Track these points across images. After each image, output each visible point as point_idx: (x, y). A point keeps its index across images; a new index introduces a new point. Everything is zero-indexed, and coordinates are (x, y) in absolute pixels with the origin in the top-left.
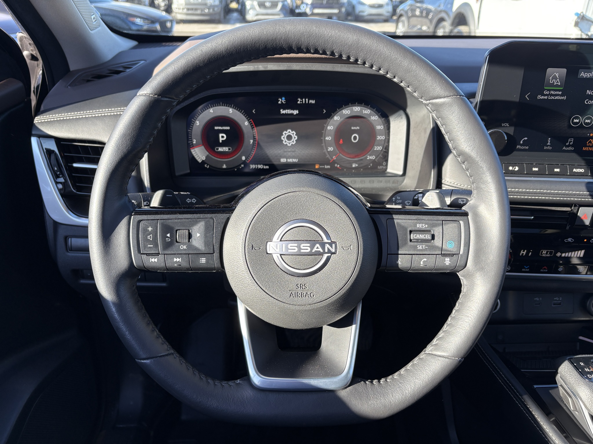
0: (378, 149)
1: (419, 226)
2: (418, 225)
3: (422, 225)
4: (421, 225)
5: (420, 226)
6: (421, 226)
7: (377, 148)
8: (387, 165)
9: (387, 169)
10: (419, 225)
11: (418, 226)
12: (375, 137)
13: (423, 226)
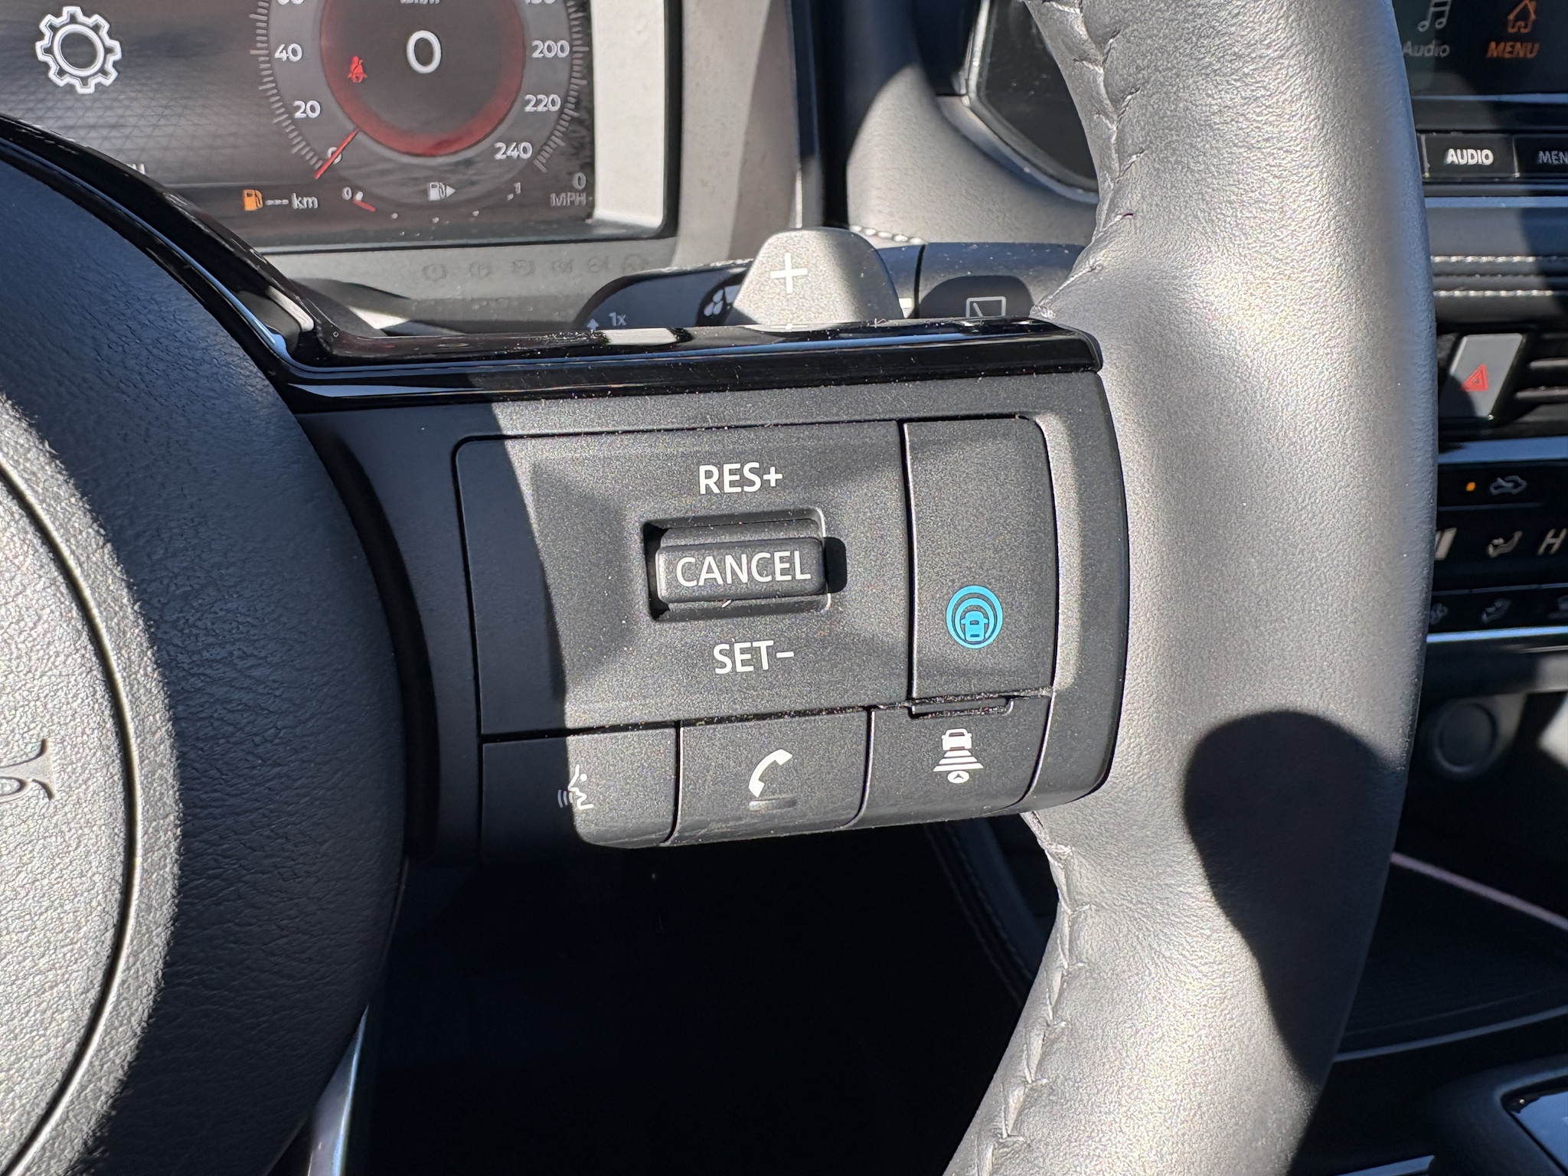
0: (541, 108)
1: (711, 482)
2: (709, 474)
3: (739, 472)
4: (732, 472)
5: (720, 483)
6: (727, 478)
7: (538, 102)
8: (590, 188)
9: (591, 205)
10: (716, 477)
11: (703, 482)
12: (524, 48)
13: (744, 482)
